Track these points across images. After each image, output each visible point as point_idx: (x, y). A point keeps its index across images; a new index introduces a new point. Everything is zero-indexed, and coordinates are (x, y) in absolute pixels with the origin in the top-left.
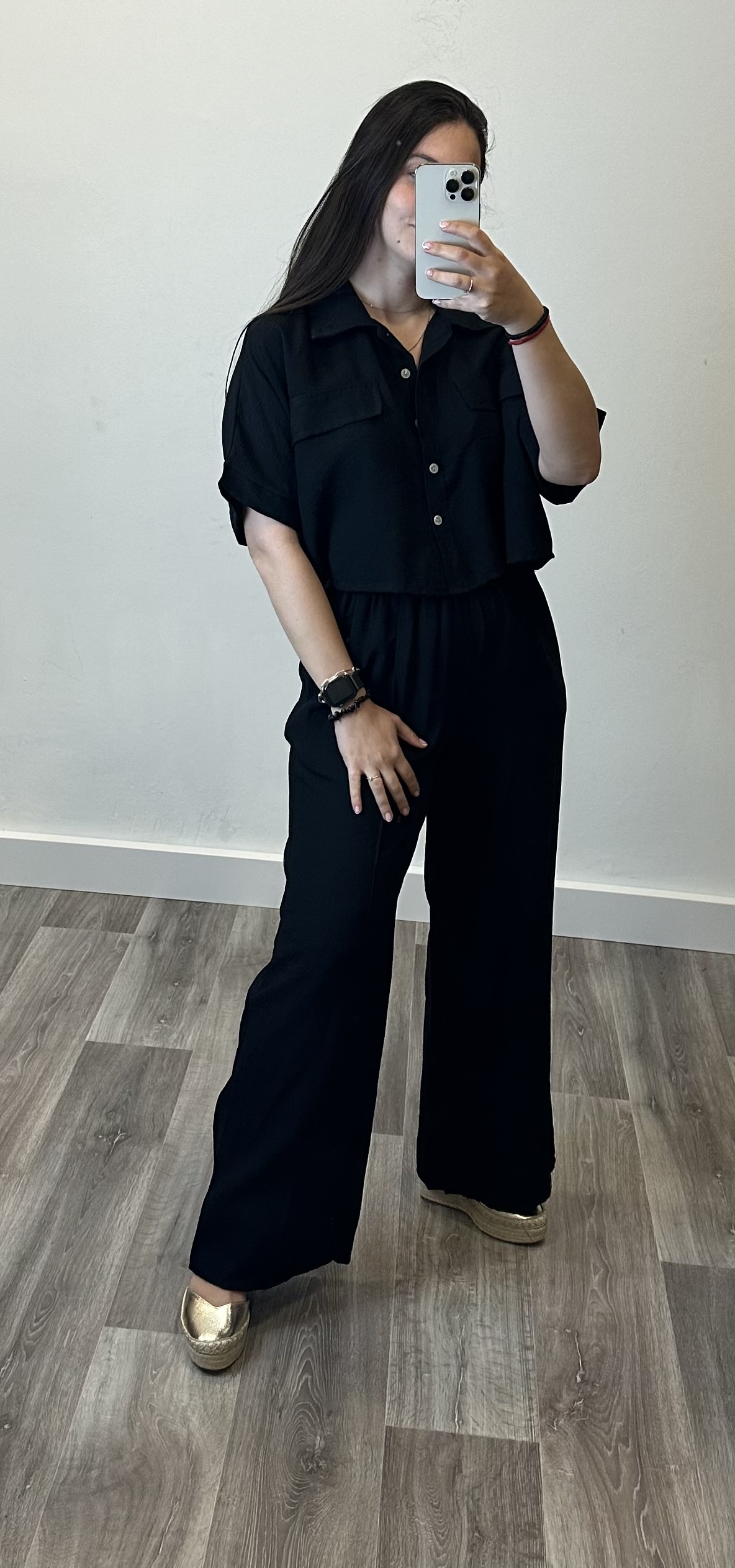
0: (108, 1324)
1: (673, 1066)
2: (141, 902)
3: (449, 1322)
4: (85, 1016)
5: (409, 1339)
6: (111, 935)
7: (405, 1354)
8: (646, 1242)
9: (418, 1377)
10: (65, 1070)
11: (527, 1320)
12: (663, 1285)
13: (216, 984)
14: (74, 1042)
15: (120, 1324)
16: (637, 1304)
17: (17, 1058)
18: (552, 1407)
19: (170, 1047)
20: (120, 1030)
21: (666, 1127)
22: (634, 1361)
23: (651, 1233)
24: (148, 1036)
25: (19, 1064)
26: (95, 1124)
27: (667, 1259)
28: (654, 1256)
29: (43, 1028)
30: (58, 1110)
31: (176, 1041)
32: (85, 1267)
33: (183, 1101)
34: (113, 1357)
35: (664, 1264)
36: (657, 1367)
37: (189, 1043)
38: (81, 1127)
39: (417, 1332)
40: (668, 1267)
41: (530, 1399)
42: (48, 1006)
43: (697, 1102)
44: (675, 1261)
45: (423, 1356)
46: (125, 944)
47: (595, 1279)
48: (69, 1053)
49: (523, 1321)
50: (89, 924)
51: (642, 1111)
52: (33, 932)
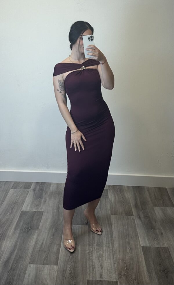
0: (30, 264)
1: (142, 209)
2: (31, 183)
3: (99, 260)
4: (21, 206)
5: (91, 263)
6: (25, 190)
7: (90, 266)
8: (138, 243)
9: (93, 270)
10: (18, 216)
11: (114, 258)
12: (142, 251)
13: (48, 198)
14: (19, 211)
15: (32, 264)
16: (137, 254)
17: (8, 215)
18: (120, 274)
19: (39, 211)
20: (28, 208)
21: (141, 221)
22: (136, 265)
23: (139, 241)
24: (34, 209)
25: (8, 216)
26: (25, 227)
27: (143, 246)
28: (140, 245)
29: (13, 209)
30: (17, 224)
31: (40, 210)
32: (24, 253)
33: (42, 221)
34: (31, 270)
35: (142, 247)
36: (141, 266)
37: (43, 210)
38: (22, 227)
39: (92, 262)
40: (143, 247)
41: (116, 273)
42: (13, 204)
43: (148, 216)
44: (144, 246)
45: (94, 266)
46: (28, 192)
47: (128, 251)
48: (18, 213)
49: (114, 259)
50: (21, 188)
51: (136, 218)
52: (9, 190)
